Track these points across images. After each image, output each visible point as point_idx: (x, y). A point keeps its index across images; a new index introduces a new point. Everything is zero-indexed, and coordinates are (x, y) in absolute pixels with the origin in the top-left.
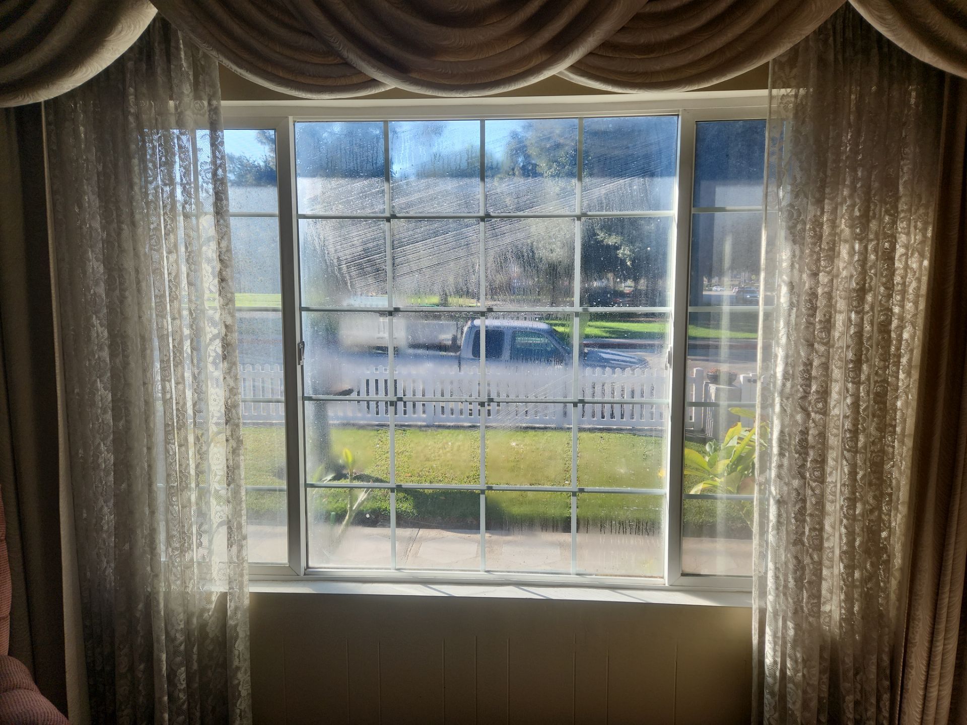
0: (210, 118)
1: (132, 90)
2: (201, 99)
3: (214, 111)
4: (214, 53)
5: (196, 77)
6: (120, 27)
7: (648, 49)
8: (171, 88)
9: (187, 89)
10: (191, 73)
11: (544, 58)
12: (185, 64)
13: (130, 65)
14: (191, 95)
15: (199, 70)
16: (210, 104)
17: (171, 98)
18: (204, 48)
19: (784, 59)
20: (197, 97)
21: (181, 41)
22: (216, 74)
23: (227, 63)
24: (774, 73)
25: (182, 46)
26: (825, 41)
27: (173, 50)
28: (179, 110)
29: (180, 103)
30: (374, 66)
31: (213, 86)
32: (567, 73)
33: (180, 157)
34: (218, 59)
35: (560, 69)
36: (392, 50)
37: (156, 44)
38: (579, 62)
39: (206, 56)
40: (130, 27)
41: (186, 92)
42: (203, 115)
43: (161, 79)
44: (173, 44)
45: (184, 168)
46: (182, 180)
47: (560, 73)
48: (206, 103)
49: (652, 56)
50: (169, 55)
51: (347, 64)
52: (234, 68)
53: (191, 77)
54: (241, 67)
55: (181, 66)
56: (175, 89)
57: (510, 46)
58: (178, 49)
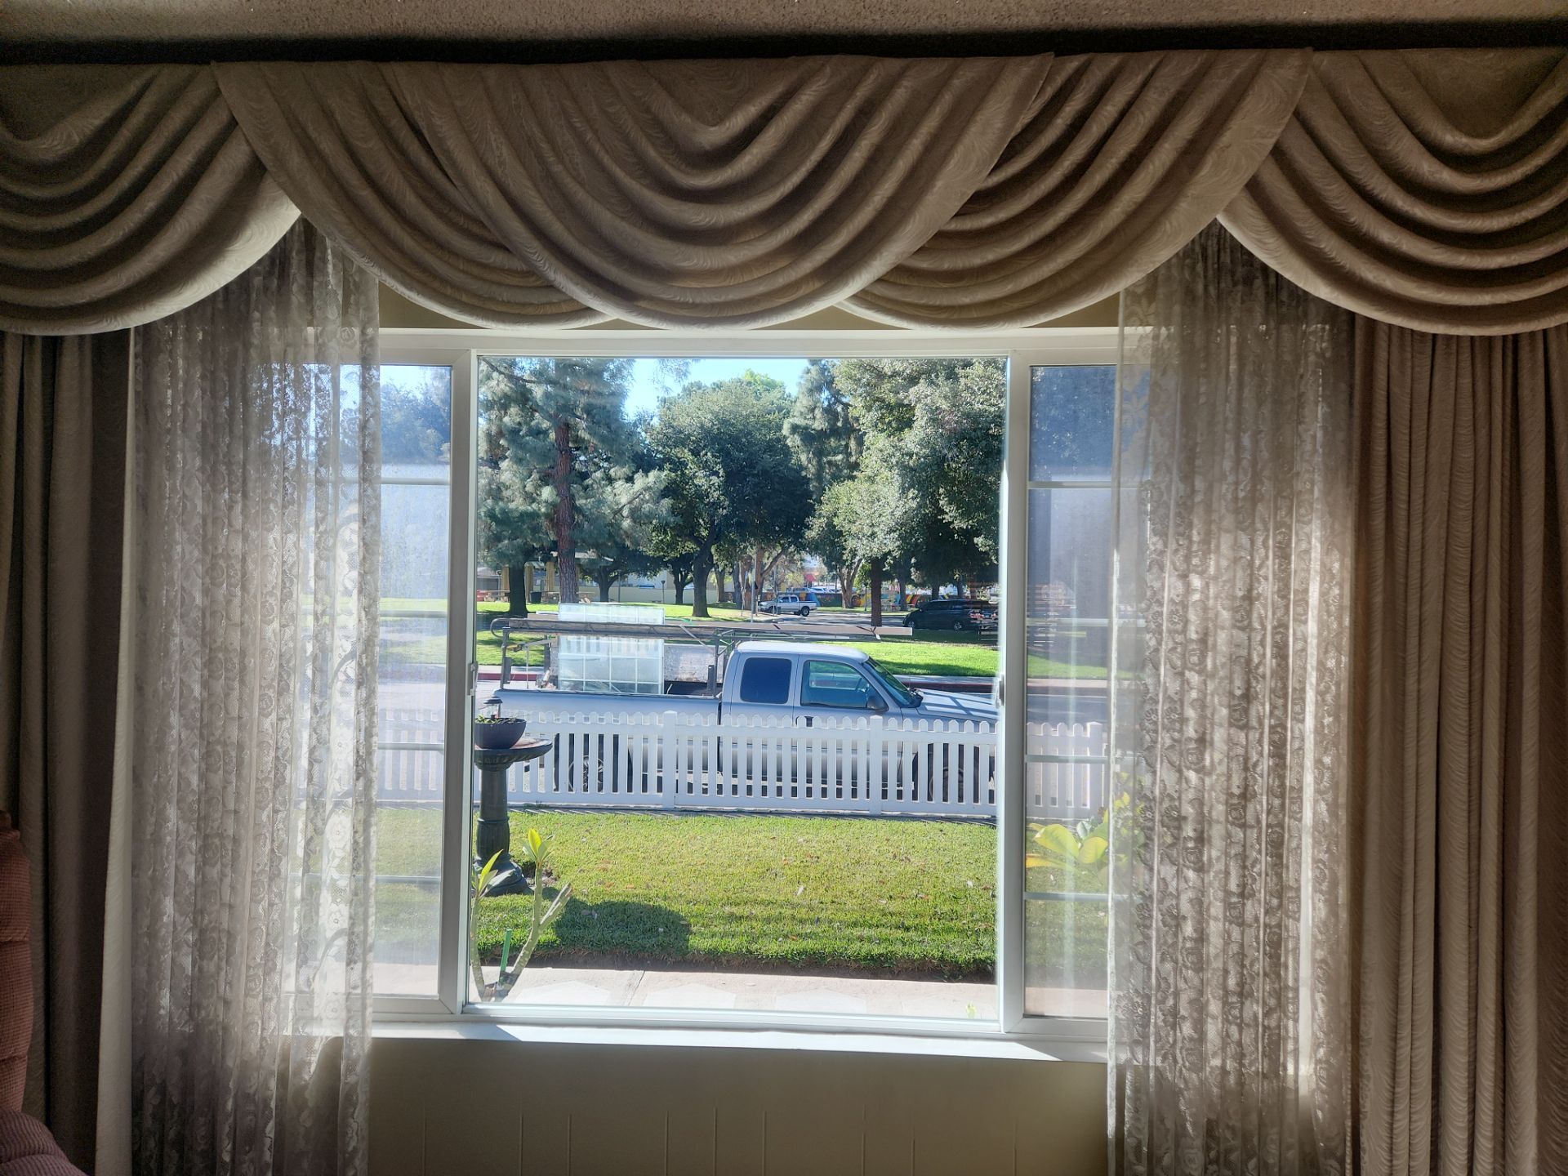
0: (362, 351)
1: (257, 315)
2: (350, 325)
3: (368, 342)
4: (376, 270)
5: (346, 297)
6: (248, 233)
7: (956, 277)
8: (312, 312)
9: (333, 313)
10: (340, 292)
11: (818, 285)
12: (332, 280)
13: (257, 281)
14: (339, 321)
15: (352, 288)
16: (363, 333)
17: (310, 324)
18: (360, 261)
19: (1140, 290)
20: (346, 323)
21: (329, 251)
22: (375, 294)
23: (391, 283)
24: (1126, 306)
25: (330, 257)
26: (1193, 268)
27: (317, 261)
28: (320, 341)
29: (322, 332)
30: (589, 292)
31: (368, 309)
32: (846, 303)
33: (317, 403)
34: (378, 276)
35: (840, 298)
36: (614, 272)
37: (294, 254)
38: (864, 291)
39: (361, 271)
40: (262, 233)
41: (330, 317)
42: (351, 347)
43: (296, 298)
44: (318, 254)
45: (322, 418)
46: (317, 434)
47: (839, 303)
48: (357, 331)
49: (959, 284)
50: (311, 268)
51: (551, 287)
52: (401, 290)
53: (340, 298)
54: (411, 289)
55: (327, 283)
56: (318, 313)
57: (772, 269)
58: (324, 261)
